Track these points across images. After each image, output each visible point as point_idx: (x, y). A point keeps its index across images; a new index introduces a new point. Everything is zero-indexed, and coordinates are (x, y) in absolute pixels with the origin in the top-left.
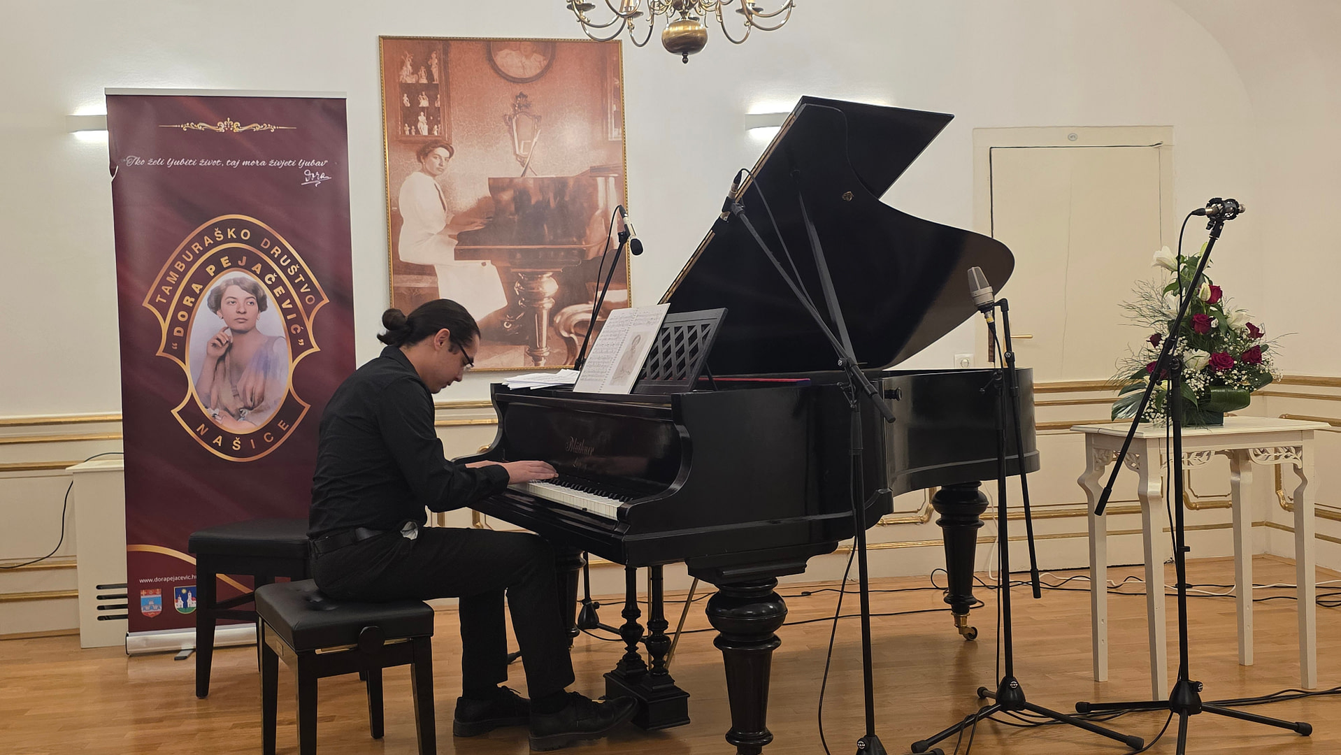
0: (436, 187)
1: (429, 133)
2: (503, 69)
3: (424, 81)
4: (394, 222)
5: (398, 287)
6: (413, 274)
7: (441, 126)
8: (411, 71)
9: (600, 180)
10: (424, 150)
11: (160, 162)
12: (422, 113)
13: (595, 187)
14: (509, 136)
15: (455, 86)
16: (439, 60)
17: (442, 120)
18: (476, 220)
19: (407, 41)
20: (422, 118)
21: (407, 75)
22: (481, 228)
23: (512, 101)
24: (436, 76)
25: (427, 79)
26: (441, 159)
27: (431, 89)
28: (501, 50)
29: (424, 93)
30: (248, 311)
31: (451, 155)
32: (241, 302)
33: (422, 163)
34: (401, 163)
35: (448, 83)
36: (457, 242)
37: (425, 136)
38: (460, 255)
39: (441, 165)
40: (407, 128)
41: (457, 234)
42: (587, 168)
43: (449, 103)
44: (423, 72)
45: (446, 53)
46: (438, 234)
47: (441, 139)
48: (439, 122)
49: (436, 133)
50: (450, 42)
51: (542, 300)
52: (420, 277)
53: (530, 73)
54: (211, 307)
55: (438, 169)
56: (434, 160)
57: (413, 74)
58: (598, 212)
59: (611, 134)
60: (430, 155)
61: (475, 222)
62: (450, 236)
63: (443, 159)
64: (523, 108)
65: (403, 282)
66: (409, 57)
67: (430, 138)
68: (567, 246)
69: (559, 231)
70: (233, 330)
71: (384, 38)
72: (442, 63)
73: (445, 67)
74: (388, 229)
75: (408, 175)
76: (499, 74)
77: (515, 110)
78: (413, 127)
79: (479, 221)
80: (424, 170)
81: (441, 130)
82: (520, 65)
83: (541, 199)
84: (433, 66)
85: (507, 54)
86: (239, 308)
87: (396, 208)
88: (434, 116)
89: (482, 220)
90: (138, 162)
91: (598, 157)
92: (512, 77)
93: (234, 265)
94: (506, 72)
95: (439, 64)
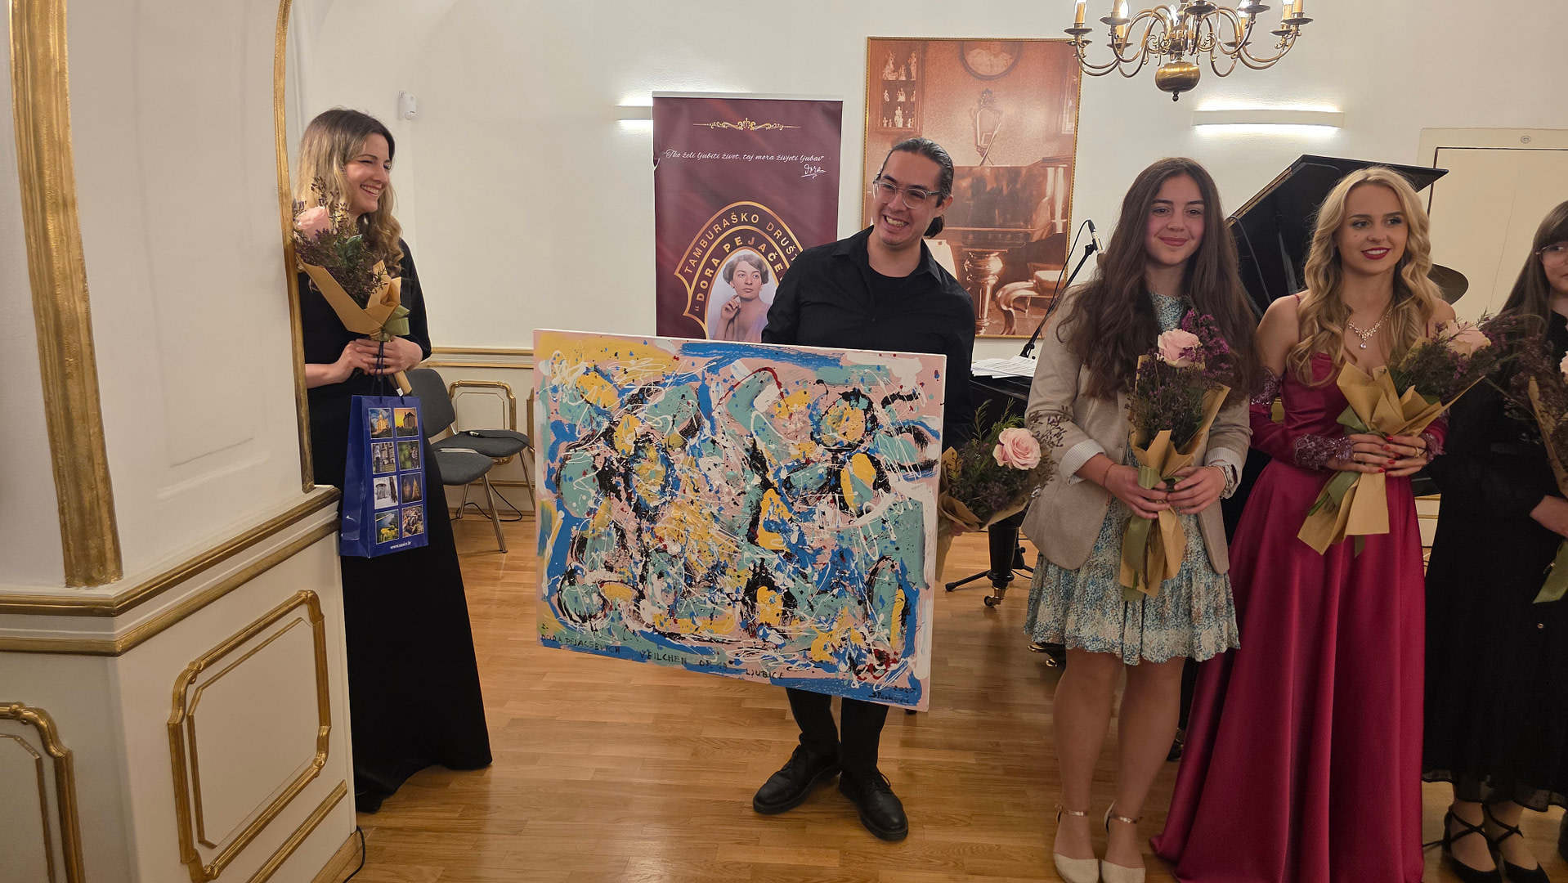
1: (903, 126)
2: (972, 67)
3: (903, 78)
7: (914, 120)
8: (893, 69)
9: (1050, 171)
11: (691, 155)
12: (899, 108)
13: (1045, 177)
14: (973, 128)
15: (930, 84)
16: (918, 59)
17: (915, 114)
19: (892, 43)
20: (899, 112)
21: (889, 73)
23: (978, 97)
24: (914, 74)
25: (906, 76)
27: (909, 85)
28: (973, 49)
29: (902, 89)
30: (754, 283)
32: (749, 276)
34: (877, 152)
35: (924, 81)
37: (900, 128)
40: (885, 121)
42: (1039, 159)
43: (923, 99)
44: (902, 71)
45: (924, 52)
47: (913, 131)
49: (909, 126)
50: (929, 42)
51: (987, 277)
53: (997, 70)
54: (725, 279)
57: (894, 72)
58: (1046, 199)
59: (1065, 128)
64: (988, 103)
66: (892, 57)
67: (903, 130)
68: (1014, 230)
69: (1008, 216)
70: (741, 298)
71: (872, 39)
72: (920, 61)
73: (922, 66)
74: (862, 209)
76: (968, 71)
77: (980, 105)
78: (890, 120)
81: (914, 123)
82: (989, 63)
83: (995, 185)
84: (912, 65)
85: (978, 53)
86: (747, 280)
90: (676, 155)
91: (1050, 150)
92: (981, 75)
93: (745, 245)
94: (975, 70)
95: (917, 63)
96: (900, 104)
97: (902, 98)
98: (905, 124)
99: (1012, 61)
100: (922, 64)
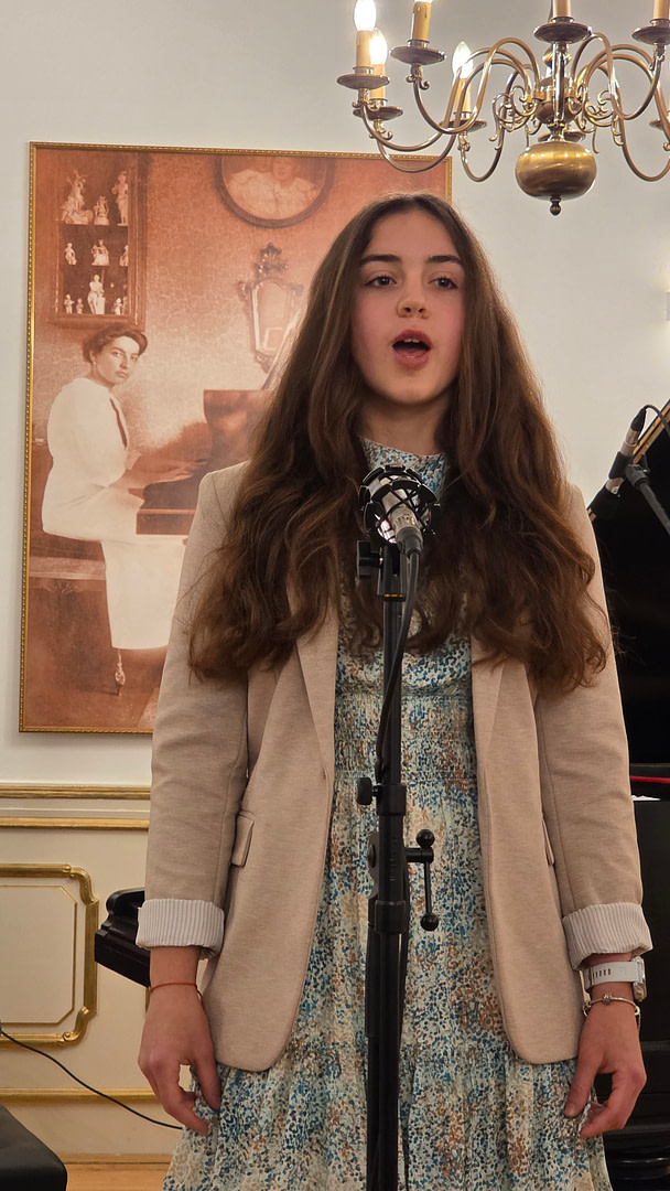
0: (113, 405)
1: (106, 313)
2: (240, 204)
3: (103, 221)
4: (37, 464)
5: (37, 579)
6: (65, 556)
7: (128, 301)
8: (82, 203)
10: (97, 341)
12: (97, 277)
14: (245, 318)
15: (156, 232)
16: (132, 186)
17: (130, 289)
18: (177, 463)
19: (79, 152)
20: (96, 285)
21: (74, 211)
22: (186, 477)
23: (252, 258)
24: (124, 213)
25: (108, 217)
26: (125, 357)
27: (114, 235)
28: (240, 170)
29: (101, 243)
31: (142, 349)
33: (91, 362)
34: (56, 363)
35: (144, 225)
36: (142, 502)
37: (100, 316)
38: (147, 524)
39: (123, 366)
40: (69, 302)
41: (143, 487)
43: (144, 258)
44: (101, 206)
45: (144, 173)
46: (111, 486)
47: (126, 321)
48: (126, 294)
49: (118, 311)
50: (152, 155)
52: (75, 562)
53: (287, 211)
55: (118, 373)
56: (112, 357)
57: (84, 208)
60: (106, 348)
61: (175, 468)
62: (131, 491)
63: (129, 356)
64: (272, 271)
65: (45, 569)
66: (80, 180)
67: (106, 320)
71: (40, 148)
72: (136, 191)
73: (140, 199)
74: (26, 476)
75: (66, 382)
76: (232, 211)
77: (257, 274)
78: (80, 301)
79: (183, 465)
80: (94, 375)
81: (127, 306)
84: (120, 197)
87: (42, 440)
88: (116, 283)
89: (188, 465)
95: (130, 193)
96: (98, 269)
97: (101, 259)
98: (109, 308)
99: (315, 194)
100: (140, 195)
